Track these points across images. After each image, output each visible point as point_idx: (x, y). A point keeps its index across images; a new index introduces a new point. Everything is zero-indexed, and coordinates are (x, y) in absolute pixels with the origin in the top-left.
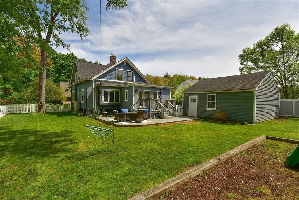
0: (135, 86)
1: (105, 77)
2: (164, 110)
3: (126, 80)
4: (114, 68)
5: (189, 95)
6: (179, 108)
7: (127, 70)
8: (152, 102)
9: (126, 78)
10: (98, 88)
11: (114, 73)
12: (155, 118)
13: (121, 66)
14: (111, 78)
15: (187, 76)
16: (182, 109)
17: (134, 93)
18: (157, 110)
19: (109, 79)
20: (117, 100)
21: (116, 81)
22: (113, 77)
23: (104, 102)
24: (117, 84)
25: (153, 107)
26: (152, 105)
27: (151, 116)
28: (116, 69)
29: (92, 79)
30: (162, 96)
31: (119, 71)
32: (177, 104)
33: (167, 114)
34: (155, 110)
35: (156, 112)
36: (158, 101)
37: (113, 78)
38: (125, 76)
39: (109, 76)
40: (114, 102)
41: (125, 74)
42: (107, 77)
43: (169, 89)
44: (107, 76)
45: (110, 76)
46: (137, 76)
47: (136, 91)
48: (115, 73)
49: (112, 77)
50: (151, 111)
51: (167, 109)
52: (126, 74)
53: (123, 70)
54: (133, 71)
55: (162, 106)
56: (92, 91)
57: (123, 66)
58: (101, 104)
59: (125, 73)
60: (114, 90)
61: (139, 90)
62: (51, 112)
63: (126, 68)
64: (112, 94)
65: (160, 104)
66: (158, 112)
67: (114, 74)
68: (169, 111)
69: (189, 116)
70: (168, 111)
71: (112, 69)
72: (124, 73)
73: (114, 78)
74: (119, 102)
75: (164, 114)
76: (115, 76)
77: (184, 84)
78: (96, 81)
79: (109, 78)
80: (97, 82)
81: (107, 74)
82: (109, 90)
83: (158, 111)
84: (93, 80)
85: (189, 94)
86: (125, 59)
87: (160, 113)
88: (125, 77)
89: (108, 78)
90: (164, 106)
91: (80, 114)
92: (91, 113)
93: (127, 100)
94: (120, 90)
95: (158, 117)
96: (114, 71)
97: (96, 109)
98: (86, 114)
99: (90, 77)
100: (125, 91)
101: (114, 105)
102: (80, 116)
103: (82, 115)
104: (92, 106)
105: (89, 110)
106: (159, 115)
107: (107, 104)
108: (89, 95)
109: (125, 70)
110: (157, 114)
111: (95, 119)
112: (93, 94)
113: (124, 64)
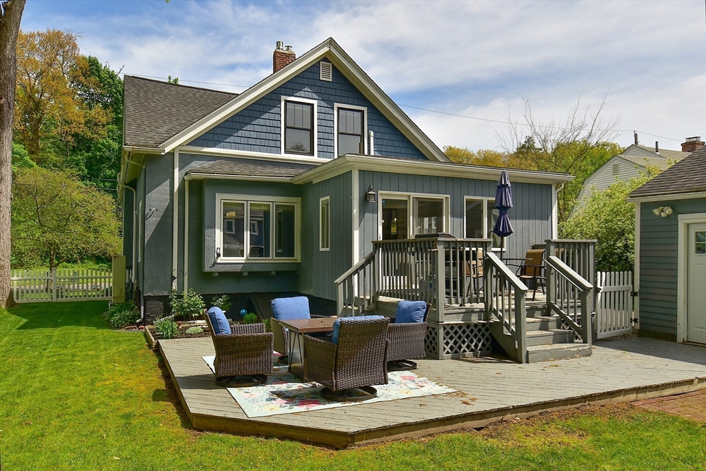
0: (362, 172)
1: (231, 139)
2: (525, 305)
3: (330, 149)
4: (274, 97)
5: (676, 213)
6: (613, 288)
7: (336, 105)
8: (447, 258)
9: (329, 143)
10: (197, 189)
11: (272, 116)
12: (468, 353)
13: (308, 85)
14: (258, 142)
15: (615, 146)
16: (634, 294)
17: (356, 211)
18: (482, 305)
19: (251, 147)
20: (286, 247)
21: (283, 156)
22: (269, 136)
23: (220, 260)
24: (283, 171)
25: (455, 287)
26: (448, 274)
27: (442, 342)
28: (283, 98)
29: (167, 150)
30: (512, 224)
31: (298, 107)
32: (599, 267)
33: (544, 326)
34: (468, 305)
35: (475, 319)
36: (485, 250)
37: (267, 143)
38: (328, 130)
39: (247, 134)
40: (272, 259)
41: (324, 123)
42: (237, 140)
43: (546, 188)
44: (240, 133)
45: (253, 135)
46: (382, 130)
47: (365, 199)
48: (277, 117)
49: (263, 136)
50: (442, 311)
51: (541, 297)
52: (330, 124)
53: (315, 102)
54: (365, 109)
55: (511, 283)
56: (169, 209)
57: (318, 83)
58: (207, 269)
59: (328, 117)
60: (270, 201)
61: (383, 195)
62: (44, 300)
63: (329, 91)
65: (498, 269)
66: (487, 318)
67: (275, 123)
68: (557, 311)
69: (684, 343)
70: (547, 309)
71: (265, 102)
72: (322, 116)
73: (272, 143)
74: (298, 256)
75: (524, 326)
76: (277, 130)
77: (616, 170)
78: (186, 159)
79: (251, 141)
80: (193, 164)
81: (238, 126)
82: (248, 201)
83: (487, 312)
84: (171, 154)
85: (678, 207)
86: (326, 49)
87: (501, 324)
88: (326, 136)
89: (243, 141)
90: (524, 281)
91: (117, 318)
92: (167, 311)
93: (328, 249)
94: (300, 198)
95: (490, 347)
96: (275, 110)
97: (185, 293)
98: (142, 316)
99: (158, 139)
100: (321, 200)
101: (270, 272)
102: (118, 325)
103: (127, 322)
104: (169, 278)
105: (156, 296)
106: (490, 334)
107: (239, 269)
108: (154, 227)
109: (326, 105)
110: (480, 326)
111: (152, 348)
112: (171, 220)
113: (321, 74)
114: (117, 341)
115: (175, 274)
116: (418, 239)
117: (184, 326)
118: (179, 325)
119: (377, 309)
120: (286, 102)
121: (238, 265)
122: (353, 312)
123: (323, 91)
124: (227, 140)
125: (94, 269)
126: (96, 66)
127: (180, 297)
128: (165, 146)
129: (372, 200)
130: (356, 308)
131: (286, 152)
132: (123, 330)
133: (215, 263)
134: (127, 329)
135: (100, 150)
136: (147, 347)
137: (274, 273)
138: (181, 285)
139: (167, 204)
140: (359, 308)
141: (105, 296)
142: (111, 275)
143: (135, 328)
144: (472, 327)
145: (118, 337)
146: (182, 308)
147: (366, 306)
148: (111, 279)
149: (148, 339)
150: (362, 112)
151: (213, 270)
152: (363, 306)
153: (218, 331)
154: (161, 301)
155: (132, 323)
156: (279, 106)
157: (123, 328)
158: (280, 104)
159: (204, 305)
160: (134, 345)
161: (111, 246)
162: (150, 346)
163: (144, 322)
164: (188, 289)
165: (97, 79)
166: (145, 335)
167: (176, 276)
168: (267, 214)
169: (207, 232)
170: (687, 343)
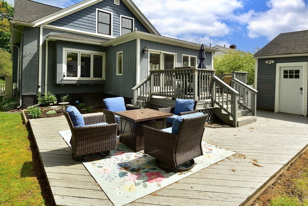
0: (142, 40)
1: (71, 24)
3: (118, 34)
4: (93, 8)
5: (276, 62)
7: (121, 16)
9: (118, 31)
11: (91, 16)
13: (109, 5)
14: (85, 27)
18: (210, 100)
21: (96, 34)
22: (90, 25)
23: (65, 78)
24: (98, 40)
28: (97, 9)
29: (36, 25)
31: (104, 14)
35: (208, 107)
36: (213, 75)
37: (89, 28)
38: (117, 25)
39: (80, 23)
40: (92, 78)
41: (116, 22)
43: (209, 53)
44: (75, 22)
45: (82, 23)
48: (94, 17)
49: (87, 24)
52: (118, 23)
56: (37, 54)
57: (113, 5)
58: (58, 82)
59: (117, 20)
60: (91, 53)
61: (150, 51)
63: (118, 9)
64: (86, 60)
65: (220, 83)
66: (212, 106)
67: (93, 20)
71: (88, 10)
72: (115, 19)
73: (91, 28)
74: (104, 78)
76: (94, 23)
78: (46, 31)
79: (81, 26)
80: (50, 33)
81: (74, 18)
82: (80, 52)
83: (213, 103)
84: (38, 28)
87: (221, 109)
88: (116, 28)
89: (77, 25)
91: (6, 106)
92: (36, 102)
93: (122, 74)
94: (105, 53)
95: (213, 119)
96: (93, 14)
97: (46, 93)
98: (21, 105)
99: (30, 19)
100: (117, 53)
101: (91, 84)
102: (7, 109)
103: (12, 108)
104: (36, 87)
105: (29, 95)
106: (213, 113)
107: (75, 82)
108: (28, 62)
109: (117, 15)
110: (210, 110)
111: (25, 124)
112: (38, 59)
113: (115, 2)
114: (3, 120)
115: (40, 84)
116: (176, 69)
117: (45, 109)
118: (42, 109)
119: (152, 101)
120: (98, 11)
121: (75, 81)
122: (141, 103)
123: (115, 9)
124: (69, 24)
125: (2, 83)
126: (6, 4)
127: (43, 95)
128: (35, 23)
129: (146, 53)
130: (142, 101)
131: (98, 33)
132: (9, 112)
133: (62, 80)
134: (12, 111)
135: (6, 36)
136: (22, 124)
137: (92, 85)
138: (43, 90)
139: (36, 51)
140: (144, 101)
141: (3, 94)
142: (5, 85)
143: (16, 111)
144: (207, 110)
145: (5, 117)
146: (44, 101)
147: (147, 100)
148: (5, 87)
149: (23, 119)
150: (132, 20)
151: (61, 83)
152: (145, 100)
153: (76, 124)
154: (32, 97)
155: (15, 108)
156: (95, 12)
157: (10, 111)
158: (96, 11)
159: (56, 99)
160: (13, 123)
161: (9, 73)
162: (24, 122)
163: (22, 108)
164: (48, 91)
165: (6, 9)
166: (22, 115)
167: (40, 85)
168: (89, 59)
169: (58, 65)
170: (279, 113)
